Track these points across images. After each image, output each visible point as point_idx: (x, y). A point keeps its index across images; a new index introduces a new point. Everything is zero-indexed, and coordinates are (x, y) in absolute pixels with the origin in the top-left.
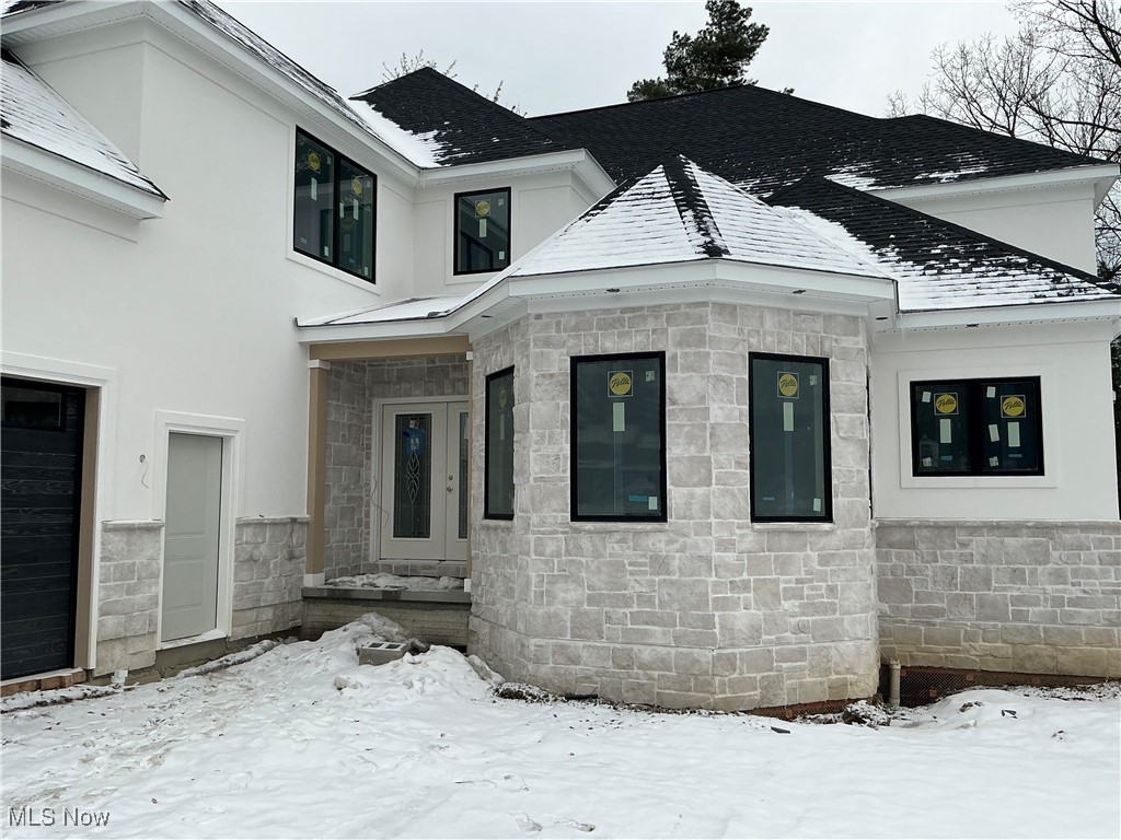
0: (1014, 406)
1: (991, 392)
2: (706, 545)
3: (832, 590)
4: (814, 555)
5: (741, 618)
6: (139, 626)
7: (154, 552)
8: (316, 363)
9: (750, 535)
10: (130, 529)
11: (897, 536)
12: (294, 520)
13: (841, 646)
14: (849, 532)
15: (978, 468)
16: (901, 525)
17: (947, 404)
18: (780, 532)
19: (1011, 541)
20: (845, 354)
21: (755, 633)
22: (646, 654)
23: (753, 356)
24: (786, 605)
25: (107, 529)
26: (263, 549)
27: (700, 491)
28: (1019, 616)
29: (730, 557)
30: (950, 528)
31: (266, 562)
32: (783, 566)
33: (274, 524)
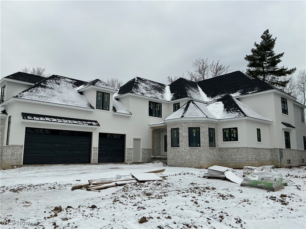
0: (235, 131)
1: (232, 130)
2: (183, 149)
3: (200, 155)
4: (198, 151)
5: (187, 158)
6: (130, 159)
7: (132, 151)
8: (152, 129)
9: (188, 148)
10: (129, 149)
11: (221, 150)
12: (149, 149)
13: (202, 162)
14: (203, 148)
15: (230, 140)
16: (222, 148)
17: (227, 132)
18: (193, 148)
19: (234, 150)
20: (202, 127)
21: (189, 159)
22: (178, 162)
23: (189, 128)
24: (193, 156)
25: (127, 149)
26: (145, 152)
27: (182, 143)
28: (236, 160)
29: (186, 151)
30: (227, 148)
31: (146, 154)
32: (193, 152)
33: (147, 149)
